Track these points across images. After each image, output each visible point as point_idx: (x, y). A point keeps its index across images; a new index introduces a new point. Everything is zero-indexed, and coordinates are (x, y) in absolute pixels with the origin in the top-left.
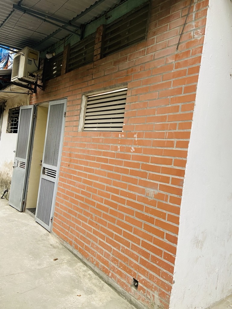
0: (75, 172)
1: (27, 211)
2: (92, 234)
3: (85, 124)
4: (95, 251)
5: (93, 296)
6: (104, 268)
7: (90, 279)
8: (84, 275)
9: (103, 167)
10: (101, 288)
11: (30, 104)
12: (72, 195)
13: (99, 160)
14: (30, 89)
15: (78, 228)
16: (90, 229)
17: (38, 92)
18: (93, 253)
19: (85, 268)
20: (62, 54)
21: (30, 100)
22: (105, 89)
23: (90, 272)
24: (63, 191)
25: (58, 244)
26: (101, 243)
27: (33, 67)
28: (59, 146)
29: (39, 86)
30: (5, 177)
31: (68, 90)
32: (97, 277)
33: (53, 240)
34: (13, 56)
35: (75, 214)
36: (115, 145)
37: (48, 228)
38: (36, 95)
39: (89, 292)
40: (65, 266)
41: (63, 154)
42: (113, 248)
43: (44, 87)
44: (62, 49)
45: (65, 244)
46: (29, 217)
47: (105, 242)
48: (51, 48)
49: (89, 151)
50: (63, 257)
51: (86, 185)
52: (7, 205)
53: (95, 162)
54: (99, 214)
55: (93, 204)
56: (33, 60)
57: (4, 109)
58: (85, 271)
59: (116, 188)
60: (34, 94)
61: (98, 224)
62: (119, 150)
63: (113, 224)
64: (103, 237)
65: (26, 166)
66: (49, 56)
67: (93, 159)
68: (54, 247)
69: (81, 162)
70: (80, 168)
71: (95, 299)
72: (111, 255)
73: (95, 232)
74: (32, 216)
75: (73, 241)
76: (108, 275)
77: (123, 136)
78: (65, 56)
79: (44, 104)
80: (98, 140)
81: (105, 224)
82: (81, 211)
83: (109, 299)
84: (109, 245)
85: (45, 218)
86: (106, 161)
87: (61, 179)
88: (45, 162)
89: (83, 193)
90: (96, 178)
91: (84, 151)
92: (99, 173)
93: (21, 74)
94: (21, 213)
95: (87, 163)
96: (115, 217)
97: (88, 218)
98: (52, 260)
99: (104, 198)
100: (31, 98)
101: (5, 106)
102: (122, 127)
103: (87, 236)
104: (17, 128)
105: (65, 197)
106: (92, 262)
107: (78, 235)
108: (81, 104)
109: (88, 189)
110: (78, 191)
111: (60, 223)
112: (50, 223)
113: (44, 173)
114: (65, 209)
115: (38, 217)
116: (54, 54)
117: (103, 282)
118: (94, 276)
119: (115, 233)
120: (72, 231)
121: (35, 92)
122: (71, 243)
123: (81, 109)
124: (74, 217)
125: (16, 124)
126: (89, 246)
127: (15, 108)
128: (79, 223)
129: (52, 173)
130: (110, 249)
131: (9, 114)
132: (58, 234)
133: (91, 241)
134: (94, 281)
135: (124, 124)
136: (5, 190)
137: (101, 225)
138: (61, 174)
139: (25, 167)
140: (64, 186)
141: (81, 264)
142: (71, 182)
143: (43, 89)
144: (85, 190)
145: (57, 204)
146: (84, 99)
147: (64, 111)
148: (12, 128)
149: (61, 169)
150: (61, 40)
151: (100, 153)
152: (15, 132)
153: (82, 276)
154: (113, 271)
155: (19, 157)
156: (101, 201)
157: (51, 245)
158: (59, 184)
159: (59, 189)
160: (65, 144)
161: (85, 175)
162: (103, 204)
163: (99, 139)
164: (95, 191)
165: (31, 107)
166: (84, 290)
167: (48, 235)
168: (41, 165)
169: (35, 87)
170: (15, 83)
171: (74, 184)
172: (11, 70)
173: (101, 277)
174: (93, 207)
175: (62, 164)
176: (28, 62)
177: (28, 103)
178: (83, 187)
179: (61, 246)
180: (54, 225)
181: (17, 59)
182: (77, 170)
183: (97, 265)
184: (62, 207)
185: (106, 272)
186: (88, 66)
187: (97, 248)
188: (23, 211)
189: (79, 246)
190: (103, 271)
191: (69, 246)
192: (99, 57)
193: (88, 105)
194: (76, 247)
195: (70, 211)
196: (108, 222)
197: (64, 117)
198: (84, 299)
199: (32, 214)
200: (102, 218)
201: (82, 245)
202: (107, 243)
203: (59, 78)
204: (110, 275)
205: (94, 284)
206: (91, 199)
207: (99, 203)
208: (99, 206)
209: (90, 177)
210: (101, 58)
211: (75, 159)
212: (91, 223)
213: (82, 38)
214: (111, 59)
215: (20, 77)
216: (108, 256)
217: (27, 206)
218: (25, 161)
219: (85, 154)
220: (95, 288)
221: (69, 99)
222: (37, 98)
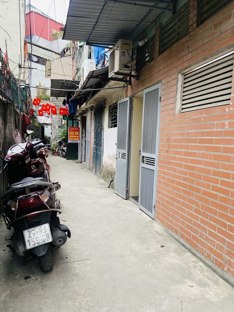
0: (174, 158)
1: (131, 199)
2: (199, 223)
3: (183, 105)
4: (205, 241)
5: (207, 289)
6: (217, 261)
7: (202, 271)
8: (195, 266)
9: (207, 149)
10: (216, 283)
11: (126, 97)
12: (174, 182)
13: (201, 141)
14: (126, 81)
15: (182, 217)
16: (197, 218)
17: (132, 83)
18: (202, 244)
19: (195, 259)
20: (154, 37)
21: (126, 93)
22: (205, 59)
23: (201, 264)
24: (163, 178)
25: (163, 232)
26: (211, 234)
27: (127, 58)
28: (156, 133)
29: (133, 76)
30: (109, 168)
31: (162, 73)
32: (209, 269)
33: (157, 227)
35: (179, 202)
36: (222, 122)
37: (152, 215)
38: (132, 86)
39: (202, 284)
40: (173, 254)
41: (161, 140)
42: (227, 239)
43: (137, 77)
44: (153, 32)
45: (170, 232)
46: (133, 204)
47: (216, 233)
48: (143, 34)
49: (188, 134)
50: (170, 245)
51: (188, 171)
52: (114, 193)
53: (197, 144)
54: (207, 201)
55: (199, 191)
56: (126, 51)
57: (105, 107)
58: (195, 262)
59: (225, 171)
60: (129, 86)
61: (206, 212)
62: (227, 127)
63: (225, 213)
64: (214, 228)
65: (126, 156)
66: (141, 44)
67: (195, 141)
68: (159, 234)
69: (181, 147)
70: (180, 153)
71: (210, 293)
72: (226, 248)
73: (203, 221)
74: (135, 204)
75: (179, 230)
76: (223, 270)
77: (232, 109)
78: (157, 38)
79: (139, 94)
80: (199, 120)
81: (215, 213)
82: (185, 198)
83: (227, 295)
84: (222, 236)
85: (148, 205)
86: (211, 141)
87: (160, 167)
88: (143, 151)
89: (185, 179)
90: (200, 163)
91: (183, 135)
92: (203, 156)
93: (117, 69)
94: (126, 201)
95: (188, 148)
96: (228, 206)
97: (194, 206)
98: (159, 247)
99: (211, 184)
100: (127, 90)
101: (106, 104)
102: (229, 99)
103: (194, 225)
104: (116, 122)
105: (166, 185)
106: (203, 254)
107: (183, 224)
108: (177, 84)
109: (191, 174)
110: (179, 178)
111: (163, 211)
112: (153, 210)
113: (143, 162)
114: (168, 196)
115: (141, 204)
116: (146, 40)
117: (216, 276)
118: (206, 268)
119: (228, 223)
120: (177, 220)
121: (130, 84)
122: (176, 232)
123: (177, 89)
124: (178, 205)
125: (116, 119)
126: (197, 236)
127: (114, 104)
128: (184, 211)
129: (151, 162)
130: (224, 241)
131: (109, 110)
132: (162, 221)
133: (199, 230)
134: (207, 274)
135: (232, 95)
136: (111, 180)
137: (209, 214)
138: (160, 162)
139: (126, 158)
140: (164, 173)
141: (189, 254)
142: (171, 169)
143: (138, 79)
144: (187, 177)
145: (158, 192)
146: (180, 78)
147: (159, 96)
148: (112, 123)
149: (159, 156)
150: (152, 23)
151: (202, 134)
152: (115, 126)
153: (192, 267)
154: (229, 265)
155: (120, 149)
156: (208, 187)
157: (156, 232)
158: (159, 171)
159: (159, 176)
160: (162, 130)
161: (187, 160)
162: (210, 191)
163: (200, 118)
164: (199, 177)
165: (128, 99)
166: (196, 281)
167: (152, 222)
168: (140, 154)
169: (130, 79)
170: (112, 79)
171: (174, 170)
172: (108, 67)
173: (214, 271)
174: (199, 194)
175: (160, 151)
176: (122, 54)
177: (125, 96)
178: (185, 173)
179: (166, 234)
180: (158, 212)
181: (113, 55)
182: (177, 156)
183: (208, 256)
184: (164, 194)
185: (220, 265)
186: (184, 40)
187: (207, 239)
188: (127, 199)
189: (186, 235)
190: (216, 264)
191: (174, 235)
192: (195, 25)
193: (185, 83)
194: (183, 236)
195: (172, 199)
196: (218, 210)
197: (159, 102)
198: (196, 290)
199: (136, 202)
200: (210, 206)
201: (189, 234)
202: (218, 234)
203: (152, 63)
204: (226, 269)
205: (206, 276)
206: (195, 186)
207: (205, 189)
208: (205, 193)
209: (192, 161)
210: (198, 26)
211: (173, 144)
212: (196, 211)
213: (174, 12)
214: (209, 23)
215: (116, 71)
216: (221, 248)
217: (131, 194)
218: (126, 151)
219: (185, 138)
220: (209, 281)
221: (163, 82)
222: (132, 89)
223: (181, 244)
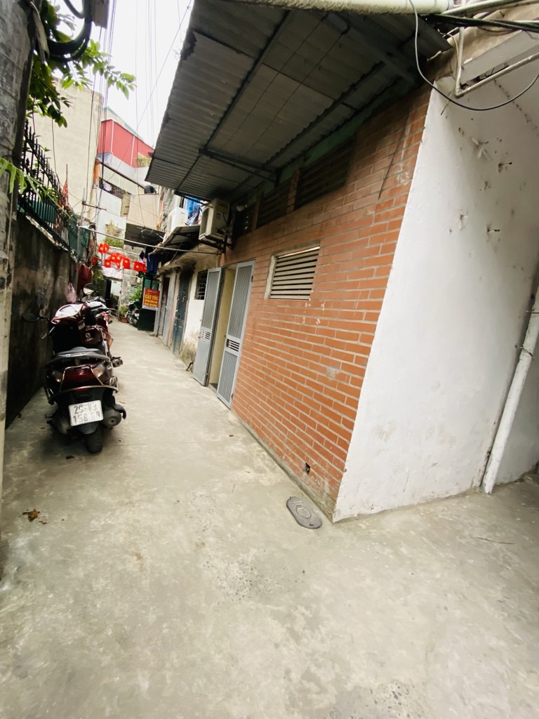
0: (257, 346)
1: (210, 385)
2: (269, 414)
3: (273, 290)
4: (271, 432)
5: (263, 475)
6: (278, 449)
7: (263, 459)
8: (258, 455)
9: (286, 341)
10: (273, 470)
11: (219, 266)
12: (253, 370)
13: (283, 332)
14: (219, 248)
15: (256, 407)
16: (268, 409)
17: (227, 252)
18: (269, 434)
19: (260, 449)
20: (253, 206)
21: (219, 262)
22: (296, 247)
23: (265, 453)
24: (245, 366)
25: (236, 422)
26: (277, 424)
27: (222, 222)
28: (243, 315)
29: (228, 245)
30: (191, 348)
31: (257, 249)
32: (271, 459)
33: (232, 417)
34: (203, 208)
35: (255, 392)
36: (301, 316)
37: (229, 404)
38: (225, 256)
39: (260, 471)
40: (240, 443)
41: (247, 324)
42: (289, 430)
43: (233, 246)
44: (254, 200)
45: (244, 423)
46: (211, 392)
47: (281, 423)
48: (242, 199)
49: (273, 322)
50: (239, 435)
51: (268, 361)
52: (191, 377)
53: (278, 335)
54: (278, 392)
55: (273, 381)
56: (222, 214)
57: (193, 272)
58: (259, 451)
59: (297, 365)
60: (223, 254)
61: (276, 404)
62: (304, 322)
63: (290, 405)
64: (279, 418)
65: (211, 336)
66: (239, 209)
67: (277, 331)
68: (232, 424)
69: (266, 335)
70: (263, 341)
71: (264, 478)
72: (287, 438)
73: (273, 412)
74: (214, 391)
75: (251, 421)
76: (281, 458)
77: (310, 305)
78: (257, 208)
79: (233, 266)
80: (282, 310)
81: (283, 404)
82: (260, 389)
83: (279, 480)
84: (285, 426)
85: (226, 395)
86: (289, 334)
87: (243, 353)
88: (229, 334)
89: (264, 369)
90: (278, 354)
91: (267, 322)
92: (281, 347)
93: (208, 231)
94: (204, 388)
95: (270, 336)
96: (293, 398)
97: (267, 397)
98: (228, 436)
99: (284, 376)
100: (220, 258)
101: (195, 268)
102: (309, 295)
103: (265, 416)
104: (204, 294)
105: (246, 373)
106: (268, 443)
107: (256, 414)
108: (269, 266)
109: (270, 365)
110: (259, 367)
111: (239, 400)
112: (231, 399)
113: (227, 345)
114: (246, 385)
115: (220, 392)
116: (246, 206)
117: (276, 464)
118: (268, 457)
119: (292, 414)
120: (251, 410)
121: (224, 252)
122: (248, 422)
123: (268, 272)
124: (253, 394)
125: (204, 290)
126: (266, 427)
127: (204, 271)
128: (258, 402)
129: (235, 346)
130: (285, 431)
131: (198, 278)
132: (237, 411)
133: (268, 421)
134: (267, 462)
135: (312, 291)
136: (191, 362)
137: (278, 405)
138: (244, 348)
139: (210, 338)
140: (246, 360)
141: (256, 444)
142: (252, 357)
143: (232, 249)
144: (266, 367)
145: (238, 380)
146: (273, 260)
147: (252, 275)
148: (200, 294)
149: (244, 341)
150: (255, 188)
151: (284, 325)
152: (203, 298)
153: (255, 455)
154: (287, 454)
155: (205, 326)
156: (281, 378)
157: (229, 422)
158: (242, 358)
159: (241, 363)
160: (250, 313)
161: (267, 350)
162: (283, 383)
163: (284, 308)
164: (275, 368)
165: (219, 269)
166: (254, 468)
167: (228, 412)
168: (225, 336)
169: (225, 247)
170: (202, 242)
171: (255, 358)
172: (199, 227)
173: (275, 460)
174: (273, 385)
175: (245, 336)
176: (216, 216)
177: (217, 265)
178: (264, 363)
179: (239, 425)
180: (234, 402)
181: (206, 213)
182: (260, 344)
183: (272, 446)
184: (243, 383)
185: (280, 454)
186: (281, 220)
187: (273, 429)
188: (206, 385)
189: (256, 426)
190: (277, 453)
191: (247, 425)
192: (292, 207)
193: (277, 267)
194: (253, 427)
195: (250, 388)
196: (286, 402)
197: (250, 282)
198: (252, 475)
199: (214, 389)
200: (280, 398)
201: (259, 425)
202: (283, 425)
203: (249, 235)
204: (284, 458)
205: (265, 464)
206: (271, 376)
207: (278, 381)
208: (279, 385)
209: (272, 351)
210: (294, 210)
211: (259, 331)
212: (269, 402)
213: (276, 185)
214: (305, 210)
215: (207, 235)
216: (282, 437)
217: (210, 381)
218: (210, 331)
219: (269, 326)
220: (267, 469)
221: (258, 260)
222: (226, 259)
223: (252, 435)
